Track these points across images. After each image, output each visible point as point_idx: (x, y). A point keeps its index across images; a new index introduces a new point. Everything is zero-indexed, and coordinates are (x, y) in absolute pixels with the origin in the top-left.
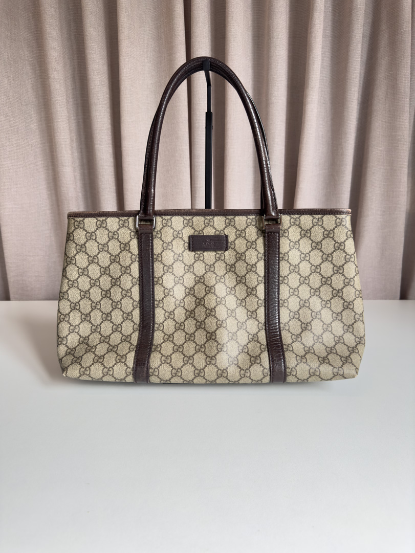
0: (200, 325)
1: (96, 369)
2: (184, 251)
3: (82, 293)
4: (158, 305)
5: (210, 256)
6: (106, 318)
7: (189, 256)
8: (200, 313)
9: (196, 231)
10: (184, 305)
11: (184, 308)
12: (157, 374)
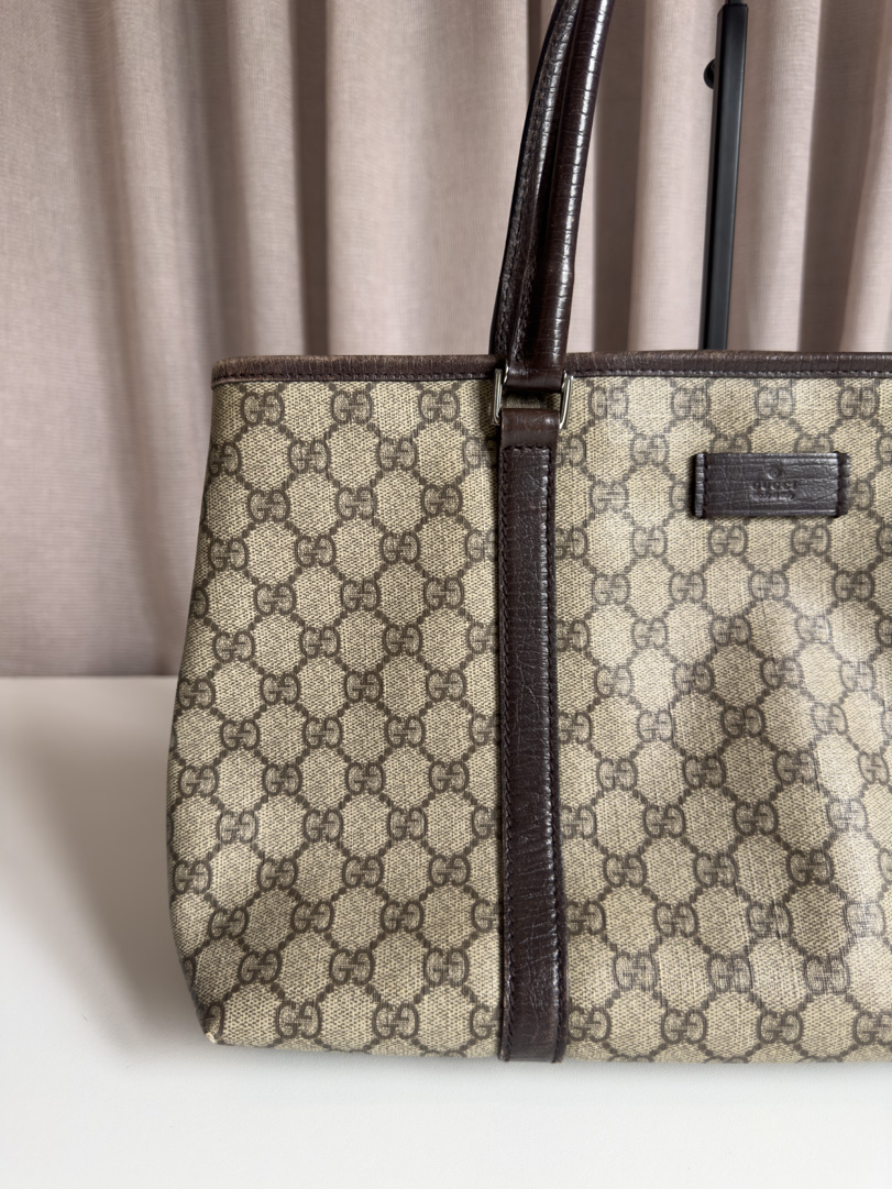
0: (755, 820)
1: (345, 1013)
2: (671, 516)
3: (268, 683)
4: (569, 733)
5: (769, 537)
6: (363, 783)
7: (688, 537)
8: (749, 768)
9: (719, 436)
10: (674, 731)
11: (675, 746)
12: (601, 1034)
